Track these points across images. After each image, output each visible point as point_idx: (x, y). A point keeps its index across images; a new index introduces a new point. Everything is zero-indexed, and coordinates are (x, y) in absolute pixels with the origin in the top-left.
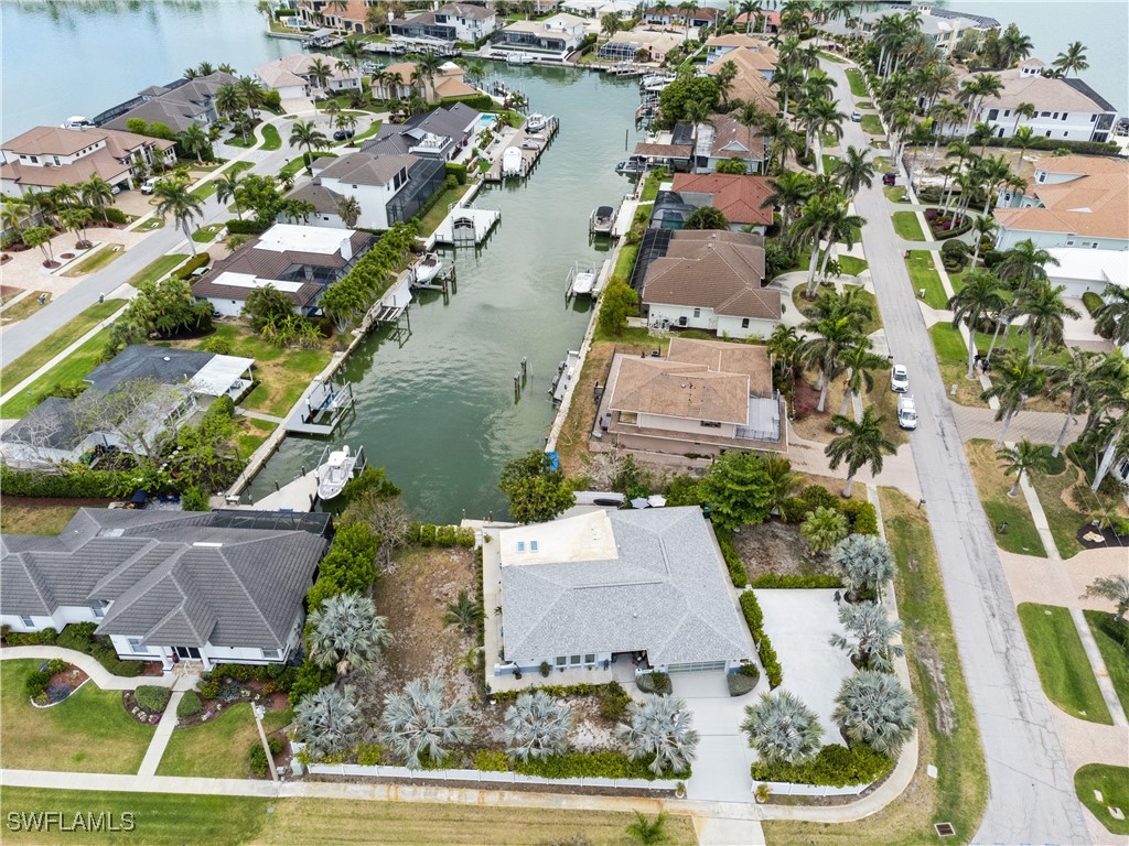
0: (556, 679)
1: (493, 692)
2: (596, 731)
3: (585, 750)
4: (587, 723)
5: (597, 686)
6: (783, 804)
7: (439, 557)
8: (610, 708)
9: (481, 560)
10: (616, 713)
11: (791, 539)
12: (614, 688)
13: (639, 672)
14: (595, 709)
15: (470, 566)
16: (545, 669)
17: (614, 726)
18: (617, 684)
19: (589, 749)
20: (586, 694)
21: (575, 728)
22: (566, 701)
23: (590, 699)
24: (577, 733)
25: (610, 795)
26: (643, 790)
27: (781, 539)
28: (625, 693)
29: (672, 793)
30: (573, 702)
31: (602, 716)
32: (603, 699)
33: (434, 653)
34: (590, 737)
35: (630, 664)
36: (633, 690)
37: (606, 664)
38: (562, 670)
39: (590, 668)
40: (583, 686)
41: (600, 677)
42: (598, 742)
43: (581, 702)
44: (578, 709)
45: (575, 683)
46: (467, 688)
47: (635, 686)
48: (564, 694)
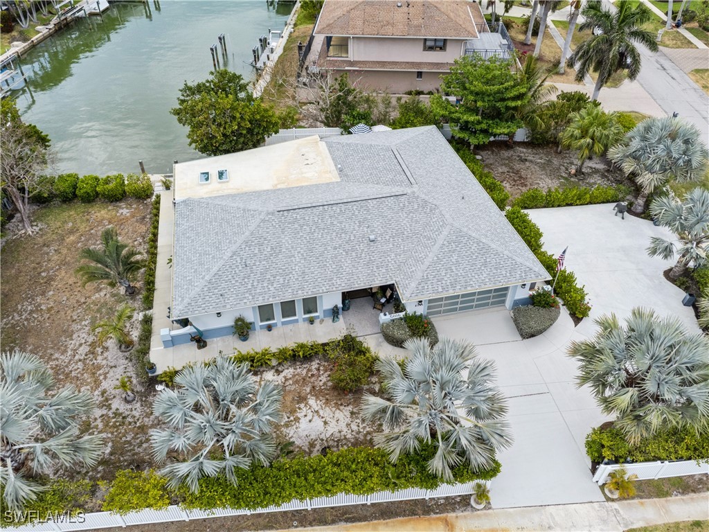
0: (260, 342)
1: (159, 371)
2: (327, 412)
3: (312, 445)
4: (312, 401)
5: (324, 345)
6: (650, 497)
7: (103, 212)
8: (347, 374)
9: (158, 209)
10: (358, 380)
11: (542, 161)
12: (350, 345)
13: (385, 318)
14: (324, 379)
15: (144, 218)
16: (242, 329)
17: (357, 402)
18: (353, 339)
19: (318, 443)
20: (307, 358)
21: (293, 412)
22: (278, 372)
23: (314, 365)
24: (297, 420)
25: (360, 520)
26: (416, 502)
27: (531, 161)
28: (368, 350)
29: (464, 501)
30: (289, 372)
31: (335, 388)
32: (334, 362)
33: (75, 327)
34: (318, 423)
35: (370, 311)
36: (379, 345)
37: (335, 313)
38: (269, 328)
39: (311, 321)
40: (302, 346)
41: (327, 332)
42: (332, 429)
43: (302, 370)
44: (297, 382)
45: (290, 344)
46: (120, 370)
47: (381, 339)
48: (274, 362)
